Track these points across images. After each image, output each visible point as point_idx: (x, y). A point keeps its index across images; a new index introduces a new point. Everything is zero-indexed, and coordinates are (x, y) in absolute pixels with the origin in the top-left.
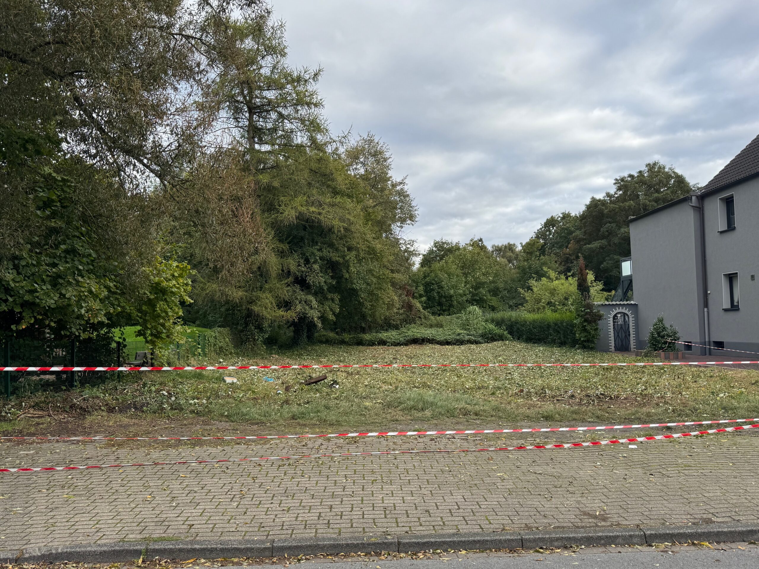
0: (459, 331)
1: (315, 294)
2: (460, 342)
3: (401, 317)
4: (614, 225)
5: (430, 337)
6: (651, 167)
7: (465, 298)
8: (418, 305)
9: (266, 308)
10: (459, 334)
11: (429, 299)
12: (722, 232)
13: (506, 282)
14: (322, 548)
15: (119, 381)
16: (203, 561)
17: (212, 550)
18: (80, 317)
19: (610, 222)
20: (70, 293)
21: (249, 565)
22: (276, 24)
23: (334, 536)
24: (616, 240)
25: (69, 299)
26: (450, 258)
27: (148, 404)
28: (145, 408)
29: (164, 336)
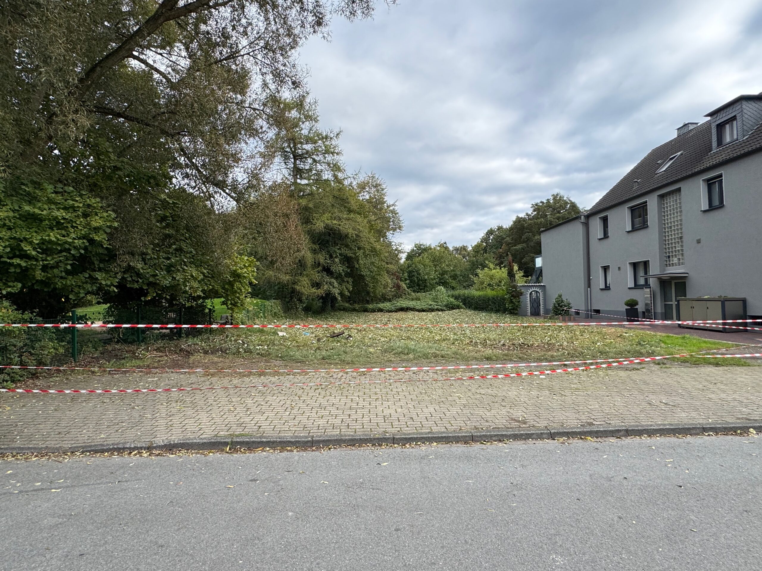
0: (430, 303)
1: (336, 278)
2: (432, 310)
3: (393, 294)
4: (530, 234)
5: (412, 306)
6: (555, 197)
7: (434, 281)
8: (404, 285)
9: (304, 287)
10: (431, 305)
11: (411, 282)
12: (600, 239)
13: (461, 271)
14: (344, 441)
15: (211, 334)
16: (268, 449)
17: (274, 442)
18: (185, 292)
19: (528, 232)
20: (179, 277)
21: (298, 451)
22: (312, 101)
23: (352, 433)
24: (532, 244)
25: (178, 281)
26: (426, 255)
27: (230, 348)
28: (228, 351)
29: (239, 305)
